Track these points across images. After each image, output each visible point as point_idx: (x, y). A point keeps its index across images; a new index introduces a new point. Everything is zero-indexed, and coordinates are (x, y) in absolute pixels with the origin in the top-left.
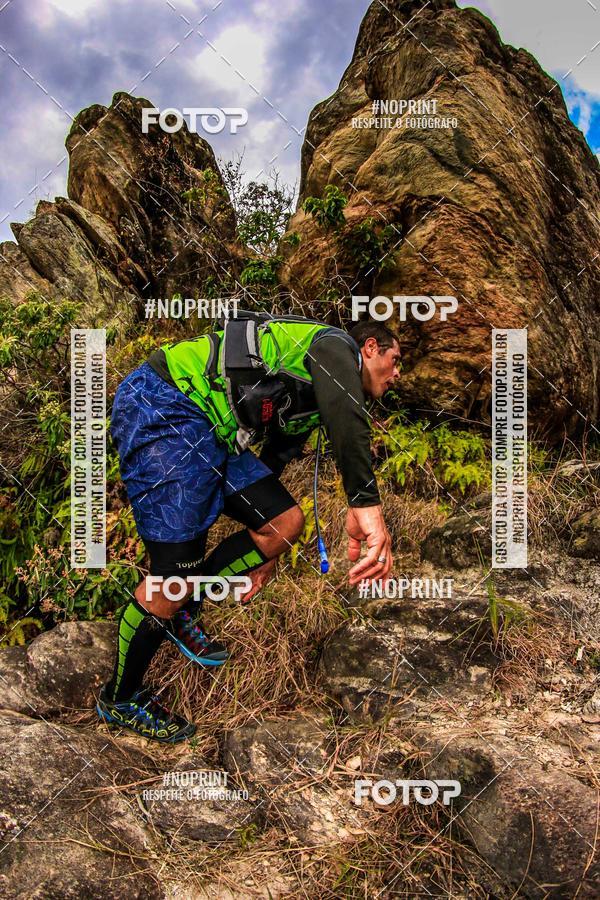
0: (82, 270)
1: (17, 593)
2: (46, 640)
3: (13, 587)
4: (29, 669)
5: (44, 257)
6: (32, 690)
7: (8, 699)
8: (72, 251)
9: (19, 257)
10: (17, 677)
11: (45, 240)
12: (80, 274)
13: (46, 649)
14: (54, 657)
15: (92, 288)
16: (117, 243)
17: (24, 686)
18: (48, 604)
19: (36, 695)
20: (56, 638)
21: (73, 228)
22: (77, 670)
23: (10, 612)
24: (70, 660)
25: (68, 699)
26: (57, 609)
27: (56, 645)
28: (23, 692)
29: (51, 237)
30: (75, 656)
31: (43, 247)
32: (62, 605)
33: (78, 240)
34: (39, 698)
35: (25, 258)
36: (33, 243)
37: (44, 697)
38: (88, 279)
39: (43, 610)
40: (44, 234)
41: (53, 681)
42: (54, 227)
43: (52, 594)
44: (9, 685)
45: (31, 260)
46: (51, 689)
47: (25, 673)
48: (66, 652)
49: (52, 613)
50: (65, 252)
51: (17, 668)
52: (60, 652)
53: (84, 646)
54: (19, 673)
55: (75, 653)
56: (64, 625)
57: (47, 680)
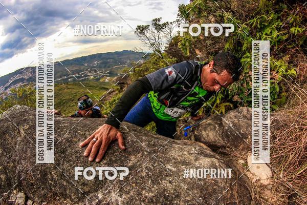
1: (226, 93)
2: (232, 114)
3: (224, 91)
4: (221, 125)
6: (219, 135)
7: (208, 136)
10: (215, 127)
13: (230, 118)
14: (233, 122)
17: (217, 132)
18: (236, 98)
19: (220, 136)
20: (237, 113)
22: (241, 131)
23: (222, 100)
24: (240, 125)
25: (233, 143)
26: (239, 100)
27: (235, 117)
28: (215, 134)
30: (243, 124)
32: (242, 99)
34: (220, 139)
37: (223, 139)
39: (233, 100)
41: (229, 133)
43: (238, 94)
44: (211, 130)
46: (227, 136)
47: (219, 126)
48: (239, 121)
49: (237, 102)
51: (217, 123)
52: (236, 121)
53: (248, 119)
54: (216, 126)
55: (243, 122)
56: (241, 108)
57: (227, 132)
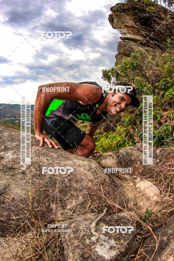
0: (139, 50)
5: (127, 52)
8: (133, 46)
9: (121, 56)
11: (124, 48)
12: (139, 51)
15: (145, 53)
16: (144, 38)
21: (129, 41)
29: (125, 47)
31: (125, 50)
33: (132, 43)
35: (123, 56)
36: (122, 51)
38: (142, 51)
40: (123, 47)
42: (124, 44)
45: (124, 55)
50: (131, 48)
